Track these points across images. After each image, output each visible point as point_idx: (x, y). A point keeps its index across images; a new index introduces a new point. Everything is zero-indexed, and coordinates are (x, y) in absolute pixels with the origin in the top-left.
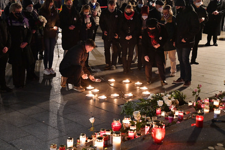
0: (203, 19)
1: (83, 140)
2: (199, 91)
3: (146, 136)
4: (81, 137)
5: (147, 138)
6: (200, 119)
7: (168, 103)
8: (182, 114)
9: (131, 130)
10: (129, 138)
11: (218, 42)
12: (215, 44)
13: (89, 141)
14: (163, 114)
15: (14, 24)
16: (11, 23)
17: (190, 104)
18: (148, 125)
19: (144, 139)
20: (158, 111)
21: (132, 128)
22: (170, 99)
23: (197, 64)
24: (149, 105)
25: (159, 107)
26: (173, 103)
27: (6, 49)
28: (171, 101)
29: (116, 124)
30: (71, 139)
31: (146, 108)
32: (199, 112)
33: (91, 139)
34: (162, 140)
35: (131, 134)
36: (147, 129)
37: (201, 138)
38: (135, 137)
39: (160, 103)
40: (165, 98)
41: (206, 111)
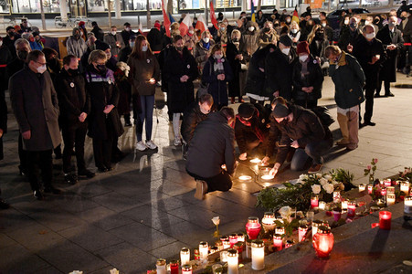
0: (378, 57)
1: (204, 251)
2: (374, 169)
3: (301, 244)
4: (201, 246)
5: (303, 247)
6: (385, 217)
7: (329, 188)
8: (353, 207)
9: (278, 235)
10: (275, 249)
11: (392, 90)
12: (388, 94)
13: (212, 252)
14: (322, 206)
15: (94, 80)
16: (91, 78)
17: (362, 189)
18: (303, 227)
19: (298, 249)
20: (314, 201)
21: (277, 232)
22: (330, 182)
23: (373, 124)
24: (299, 192)
25: (314, 195)
26: (336, 188)
27: (84, 116)
28: (332, 185)
29: (253, 225)
30: (186, 250)
31: (294, 198)
32: (379, 202)
33: (216, 248)
34: (329, 252)
35: (277, 241)
36: (302, 232)
37: (390, 247)
38: (283, 245)
39: (316, 189)
40: (322, 181)
41: (391, 200)
